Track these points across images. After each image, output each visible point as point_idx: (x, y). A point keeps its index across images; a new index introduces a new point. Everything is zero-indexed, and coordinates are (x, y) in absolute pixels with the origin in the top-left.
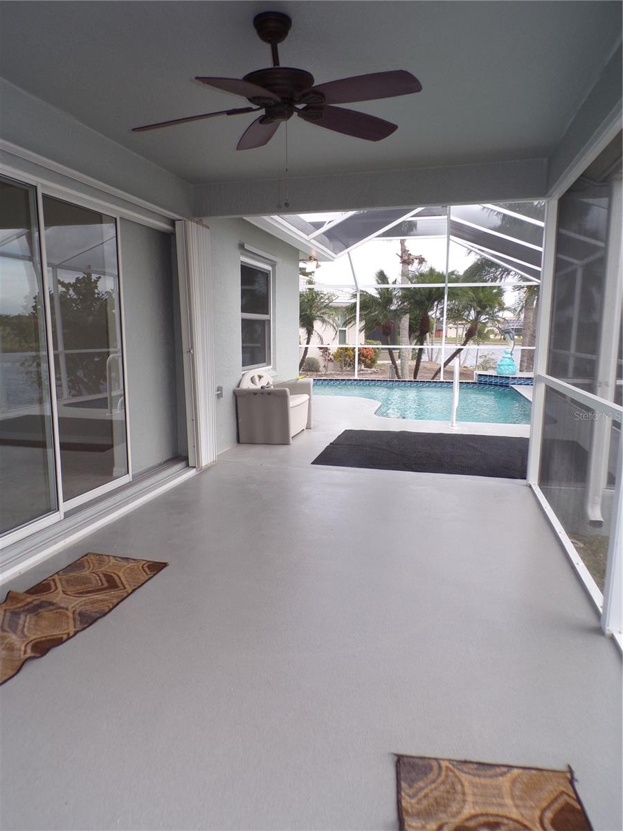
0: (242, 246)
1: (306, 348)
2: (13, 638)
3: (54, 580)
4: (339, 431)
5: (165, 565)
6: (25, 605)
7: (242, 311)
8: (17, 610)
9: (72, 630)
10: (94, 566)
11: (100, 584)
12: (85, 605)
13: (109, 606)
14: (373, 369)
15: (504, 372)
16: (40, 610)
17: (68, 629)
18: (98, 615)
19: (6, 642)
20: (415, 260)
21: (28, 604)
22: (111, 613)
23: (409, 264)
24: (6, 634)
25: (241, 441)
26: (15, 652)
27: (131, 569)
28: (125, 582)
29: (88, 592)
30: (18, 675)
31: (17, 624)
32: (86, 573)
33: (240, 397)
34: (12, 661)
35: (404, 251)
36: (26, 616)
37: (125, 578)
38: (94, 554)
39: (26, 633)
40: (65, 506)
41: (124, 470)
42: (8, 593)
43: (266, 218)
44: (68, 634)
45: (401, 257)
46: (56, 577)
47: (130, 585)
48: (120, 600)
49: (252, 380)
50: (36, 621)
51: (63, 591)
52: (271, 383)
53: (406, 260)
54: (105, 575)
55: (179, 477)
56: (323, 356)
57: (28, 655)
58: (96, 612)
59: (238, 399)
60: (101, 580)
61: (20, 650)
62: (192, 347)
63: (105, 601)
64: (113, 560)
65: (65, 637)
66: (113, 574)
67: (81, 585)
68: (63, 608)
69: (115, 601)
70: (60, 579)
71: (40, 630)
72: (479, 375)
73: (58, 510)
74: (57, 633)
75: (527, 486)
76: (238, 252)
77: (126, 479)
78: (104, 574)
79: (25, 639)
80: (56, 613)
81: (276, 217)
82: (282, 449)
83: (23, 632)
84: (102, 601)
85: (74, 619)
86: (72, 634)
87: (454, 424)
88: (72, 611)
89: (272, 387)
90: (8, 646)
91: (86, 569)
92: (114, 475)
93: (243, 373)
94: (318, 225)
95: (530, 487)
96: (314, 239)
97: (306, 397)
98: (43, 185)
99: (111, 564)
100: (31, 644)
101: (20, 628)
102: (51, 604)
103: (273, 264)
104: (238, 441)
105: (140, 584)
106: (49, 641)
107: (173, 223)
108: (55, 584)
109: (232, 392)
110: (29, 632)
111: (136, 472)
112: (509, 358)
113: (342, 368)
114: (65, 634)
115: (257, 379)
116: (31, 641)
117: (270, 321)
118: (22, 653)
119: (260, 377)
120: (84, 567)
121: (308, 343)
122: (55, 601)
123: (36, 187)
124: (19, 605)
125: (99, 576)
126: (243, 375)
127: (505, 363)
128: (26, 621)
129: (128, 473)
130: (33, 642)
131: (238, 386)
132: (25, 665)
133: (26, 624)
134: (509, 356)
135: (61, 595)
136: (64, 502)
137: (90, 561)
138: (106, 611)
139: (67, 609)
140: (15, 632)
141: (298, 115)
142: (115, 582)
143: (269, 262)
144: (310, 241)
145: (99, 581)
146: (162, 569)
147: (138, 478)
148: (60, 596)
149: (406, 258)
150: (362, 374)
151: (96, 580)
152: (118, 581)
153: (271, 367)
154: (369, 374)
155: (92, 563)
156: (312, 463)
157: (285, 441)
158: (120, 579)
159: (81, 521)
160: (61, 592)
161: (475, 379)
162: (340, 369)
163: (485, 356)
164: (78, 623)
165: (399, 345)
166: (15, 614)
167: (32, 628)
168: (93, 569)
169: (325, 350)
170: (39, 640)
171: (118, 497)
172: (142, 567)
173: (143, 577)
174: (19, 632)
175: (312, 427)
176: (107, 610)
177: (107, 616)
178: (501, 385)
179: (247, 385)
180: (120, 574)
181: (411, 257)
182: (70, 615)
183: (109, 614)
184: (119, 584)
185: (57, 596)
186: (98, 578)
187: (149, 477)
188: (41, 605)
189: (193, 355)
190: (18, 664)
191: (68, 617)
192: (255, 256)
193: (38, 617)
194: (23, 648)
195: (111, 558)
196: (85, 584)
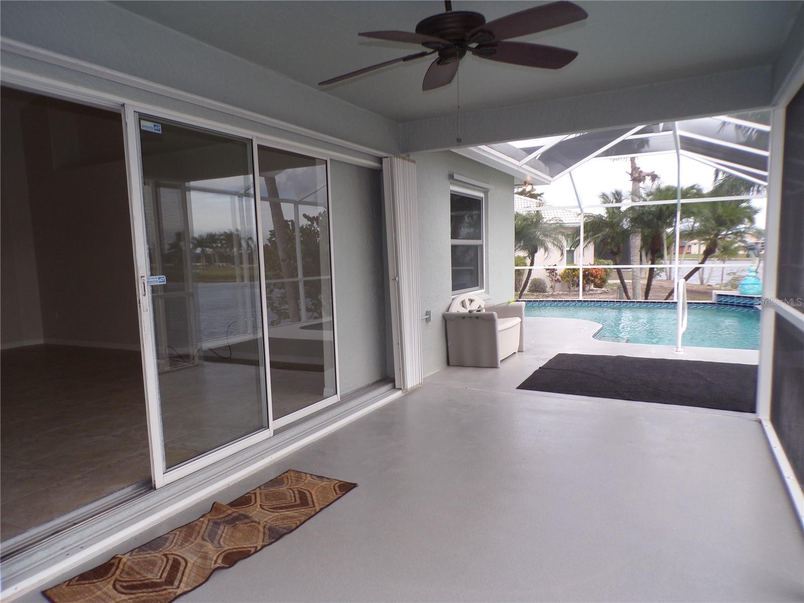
0: (451, 177)
1: (530, 271)
2: (210, 547)
3: (255, 494)
4: (552, 355)
5: (354, 486)
6: (227, 516)
7: (452, 238)
8: (219, 520)
9: (260, 544)
10: (292, 482)
11: (293, 501)
12: (276, 521)
13: (296, 523)
14: (603, 289)
15: (748, 291)
16: (237, 522)
17: (256, 543)
18: (285, 531)
19: (203, 550)
20: (647, 177)
21: (229, 515)
22: (297, 530)
23: (640, 181)
24: (204, 542)
25: (450, 364)
26: (208, 561)
27: (324, 488)
28: (315, 501)
29: (282, 508)
30: (207, 583)
31: (216, 533)
32: (283, 489)
33: (449, 320)
34: (205, 569)
35: (634, 168)
36: (225, 526)
37: (317, 496)
38: (294, 471)
39: (222, 543)
40: (274, 425)
41: (333, 391)
42: (214, 503)
43: (473, 149)
44: (256, 547)
45: (631, 175)
46: (258, 491)
47: (319, 503)
48: (307, 518)
49: (463, 304)
50: (233, 532)
51: (261, 505)
52: (483, 306)
53: (637, 177)
54: (300, 492)
55: (386, 398)
56: (549, 276)
57: (217, 565)
58: (284, 528)
59: (448, 322)
60: (295, 497)
61: (211, 560)
62: (398, 275)
63: (293, 518)
64: (309, 478)
65: (253, 550)
66: (306, 492)
67: (277, 501)
68: (255, 522)
69: (303, 519)
70: (260, 494)
71: (233, 542)
72: (719, 295)
73: (268, 428)
74: (246, 545)
75: (756, 421)
76: (448, 182)
77: (334, 399)
78: (298, 491)
79: (219, 549)
80: (250, 526)
81: (483, 147)
82: (490, 372)
83: (219, 543)
84: (291, 517)
85: (264, 533)
86: (259, 548)
87: (680, 349)
88: (263, 525)
89: (484, 310)
90: (203, 554)
91: (285, 485)
92: (324, 395)
93: (453, 297)
94: (529, 151)
95: (760, 422)
96: (526, 164)
97: (518, 320)
98: (257, 138)
99: (307, 481)
100: (223, 554)
101: (218, 537)
102: (247, 517)
103: (486, 192)
104: (448, 363)
105: (328, 504)
106: (238, 553)
107: (380, 160)
108: (256, 499)
109: (441, 315)
110: (224, 542)
111: (344, 393)
112: (754, 277)
113: (570, 289)
114: (253, 547)
115: (467, 303)
116: (225, 551)
117: (482, 246)
118: (213, 562)
119: (471, 301)
120: (283, 483)
121: (532, 264)
122: (250, 515)
123: (252, 140)
124: (222, 516)
125: (294, 493)
126: (453, 299)
127: (750, 282)
128: (224, 531)
129: (336, 393)
130: (225, 553)
131: (448, 310)
132: (213, 574)
133: (224, 535)
134: (754, 274)
135: (259, 509)
136: (273, 420)
137: (289, 478)
138: (293, 528)
139: (259, 523)
140: (212, 542)
141: (473, 53)
142: (306, 500)
143: (481, 189)
144: (522, 167)
145: (293, 498)
146: (352, 489)
147: (345, 399)
148: (257, 509)
149: (637, 175)
150: (592, 294)
151: (291, 496)
152: (309, 498)
153: (484, 290)
154: (598, 295)
155: (291, 479)
156: (518, 388)
157: (493, 364)
158: (312, 498)
159: (288, 439)
160: (259, 507)
161: (714, 300)
162: (568, 289)
163: (734, 274)
164: (267, 537)
165: (630, 264)
166: (217, 524)
167: (228, 539)
168: (290, 485)
169: (552, 271)
170: (231, 551)
171: (324, 417)
172: (334, 486)
173: (333, 496)
174: (216, 542)
175: (524, 350)
176: (294, 526)
177: (293, 533)
178: (745, 306)
179: (457, 309)
180: (313, 492)
181: (643, 174)
182: (261, 529)
183: (295, 531)
184: (310, 503)
185: (254, 510)
186: (293, 495)
187: (355, 398)
188: (237, 518)
189: (398, 282)
190: (208, 572)
191: (259, 531)
192: (465, 185)
193: (235, 529)
194: (215, 558)
195: (308, 476)
196: (280, 499)
